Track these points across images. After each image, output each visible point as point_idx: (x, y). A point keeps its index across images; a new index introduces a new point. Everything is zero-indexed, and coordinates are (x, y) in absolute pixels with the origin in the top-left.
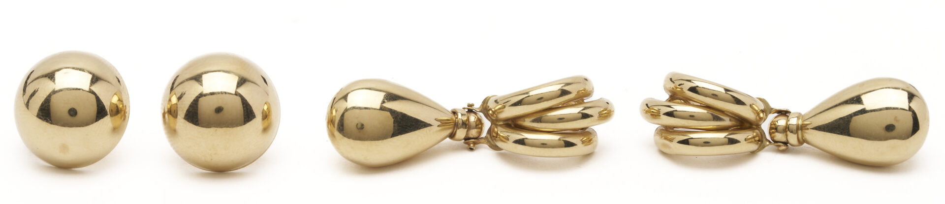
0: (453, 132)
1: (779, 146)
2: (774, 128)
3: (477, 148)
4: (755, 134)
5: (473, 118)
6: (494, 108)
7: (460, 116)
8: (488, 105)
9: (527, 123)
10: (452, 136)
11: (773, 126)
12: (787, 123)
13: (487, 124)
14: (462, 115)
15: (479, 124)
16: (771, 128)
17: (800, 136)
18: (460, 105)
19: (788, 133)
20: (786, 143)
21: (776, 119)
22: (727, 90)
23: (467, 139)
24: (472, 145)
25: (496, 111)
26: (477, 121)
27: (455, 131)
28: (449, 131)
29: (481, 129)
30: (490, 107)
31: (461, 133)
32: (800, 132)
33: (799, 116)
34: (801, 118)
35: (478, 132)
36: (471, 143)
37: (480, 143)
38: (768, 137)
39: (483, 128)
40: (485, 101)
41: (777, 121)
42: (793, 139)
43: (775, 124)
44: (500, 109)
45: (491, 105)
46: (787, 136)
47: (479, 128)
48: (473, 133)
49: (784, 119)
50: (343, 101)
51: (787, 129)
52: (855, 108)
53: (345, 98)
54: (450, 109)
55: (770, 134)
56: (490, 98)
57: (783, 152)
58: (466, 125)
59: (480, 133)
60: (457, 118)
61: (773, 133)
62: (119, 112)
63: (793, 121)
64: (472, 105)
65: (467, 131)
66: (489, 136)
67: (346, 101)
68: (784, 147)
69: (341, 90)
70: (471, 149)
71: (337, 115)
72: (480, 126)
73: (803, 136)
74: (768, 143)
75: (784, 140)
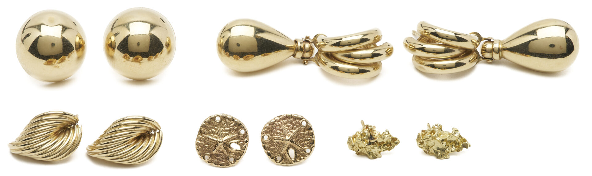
0: (294, 54)
1: (488, 60)
2: (484, 50)
3: (308, 63)
4: (474, 56)
5: (307, 46)
6: (320, 43)
7: (299, 44)
8: (317, 39)
9: (339, 56)
10: (294, 55)
11: (484, 49)
12: (493, 46)
13: (316, 50)
14: (301, 43)
15: (311, 50)
16: (482, 50)
17: (501, 55)
18: (301, 37)
19: (493, 53)
20: (491, 59)
21: (485, 44)
22: (455, 34)
23: (303, 58)
24: (305, 62)
25: (320, 45)
26: (309, 48)
27: (295, 53)
28: (292, 53)
29: (312, 52)
30: (318, 41)
31: (299, 55)
32: (500, 52)
33: (500, 42)
34: (501, 43)
35: (310, 54)
36: (305, 61)
37: (311, 60)
38: (481, 55)
39: (313, 52)
40: (316, 36)
41: (486, 45)
42: (496, 56)
43: (485, 48)
44: (323, 45)
45: (319, 39)
46: (492, 54)
47: (310, 52)
48: (307, 55)
49: (491, 44)
50: (228, 32)
51: (492, 51)
52: (531, 37)
53: (230, 30)
54: (293, 39)
55: (482, 53)
56: (319, 35)
57: (490, 63)
58: (302, 49)
59: (311, 55)
60: (297, 46)
61: (484, 52)
62: (80, 46)
63: (496, 46)
64: (307, 37)
65: (303, 54)
66: (316, 57)
67: (230, 33)
68: (491, 61)
69: (227, 25)
70: (305, 64)
71: (223, 41)
72: (311, 51)
73: (502, 55)
74: (481, 59)
75: (490, 57)
